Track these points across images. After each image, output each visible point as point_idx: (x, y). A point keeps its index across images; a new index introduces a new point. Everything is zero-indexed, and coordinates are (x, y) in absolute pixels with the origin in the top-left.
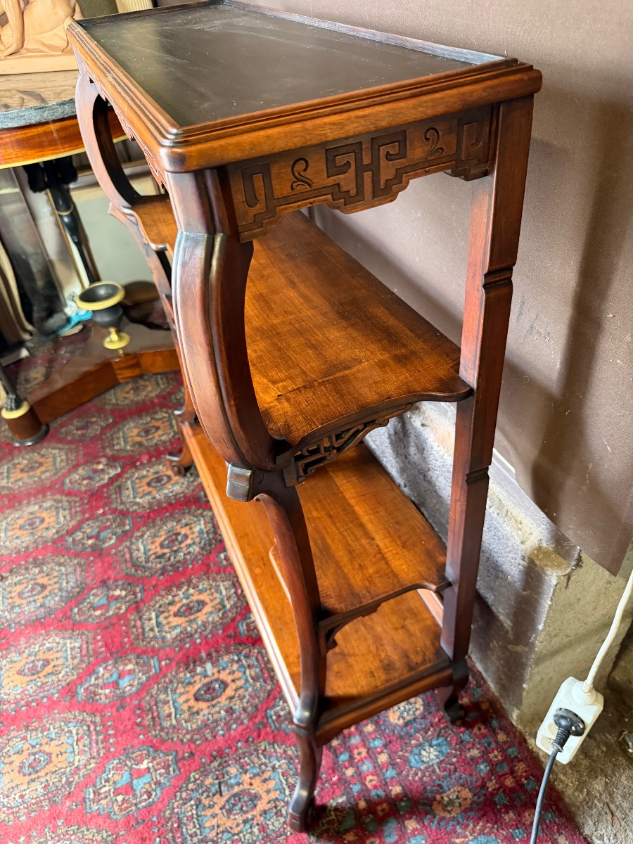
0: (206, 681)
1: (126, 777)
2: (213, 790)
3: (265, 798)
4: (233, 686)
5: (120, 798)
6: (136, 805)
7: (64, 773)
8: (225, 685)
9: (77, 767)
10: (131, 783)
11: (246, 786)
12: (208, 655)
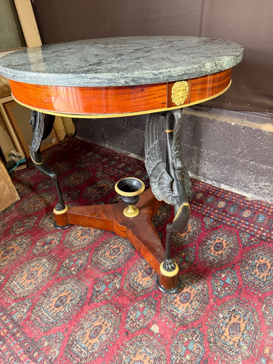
0: (214, 245)
1: (221, 282)
2: (251, 269)
3: (267, 262)
4: (224, 242)
5: (227, 288)
6: (234, 287)
7: (200, 294)
8: (220, 243)
9: (202, 289)
10: (225, 283)
11: (259, 263)
12: (206, 238)
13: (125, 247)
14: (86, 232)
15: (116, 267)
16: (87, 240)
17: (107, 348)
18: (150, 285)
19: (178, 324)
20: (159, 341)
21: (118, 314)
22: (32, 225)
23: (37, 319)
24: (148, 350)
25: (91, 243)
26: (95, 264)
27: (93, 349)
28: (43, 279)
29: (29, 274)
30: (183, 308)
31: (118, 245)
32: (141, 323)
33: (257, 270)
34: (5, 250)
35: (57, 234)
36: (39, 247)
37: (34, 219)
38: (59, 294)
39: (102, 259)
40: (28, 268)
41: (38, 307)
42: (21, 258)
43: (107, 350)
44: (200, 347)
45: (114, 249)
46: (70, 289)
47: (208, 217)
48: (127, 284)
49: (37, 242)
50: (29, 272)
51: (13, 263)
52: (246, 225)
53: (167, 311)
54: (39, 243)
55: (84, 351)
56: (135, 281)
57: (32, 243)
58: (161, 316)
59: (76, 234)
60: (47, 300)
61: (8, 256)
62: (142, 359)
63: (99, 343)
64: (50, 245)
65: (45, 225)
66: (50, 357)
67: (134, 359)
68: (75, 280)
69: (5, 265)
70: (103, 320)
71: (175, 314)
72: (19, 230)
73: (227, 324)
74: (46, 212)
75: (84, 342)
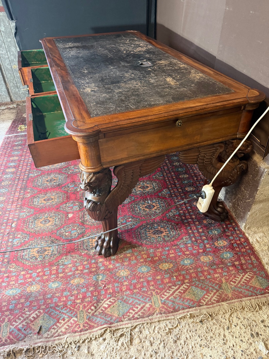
0: (148, 204)
2: (150, 228)
6: (127, 228)
8: (154, 206)
10: (126, 223)
11: (159, 229)
12: (150, 199)
19: (81, 221)
20: (65, 220)
21: (64, 200)
23: (36, 181)
24: (57, 220)
27: (40, 204)
32: (68, 209)
33: (152, 231)
38: (53, 177)
41: (41, 177)
43: (44, 208)
44: (77, 235)
46: (59, 178)
47: (170, 190)
55: (37, 202)
58: (79, 213)
60: (47, 176)
63: (45, 204)
68: (66, 176)
70: (56, 198)
75: (41, 200)
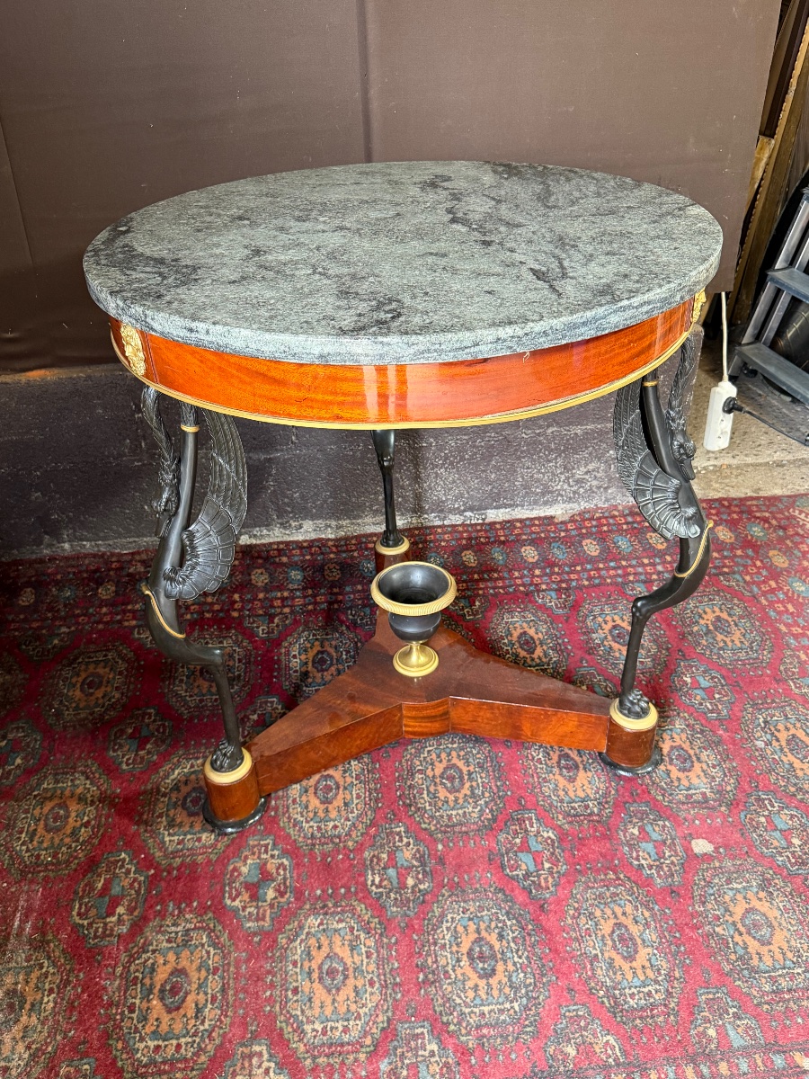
0: (609, 638)
1: (697, 691)
2: (711, 641)
3: (717, 614)
4: (619, 622)
5: (717, 696)
6: (722, 686)
7: (692, 736)
8: (615, 627)
9: (687, 726)
10: (704, 689)
11: (709, 622)
12: (584, 633)
13: (462, 753)
14: (329, 789)
15: (496, 804)
16: (355, 801)
17: (678, 946)
18: (602, 786)
19: (723, 809)
20: (733, 858)
21: (619, 879)
22: (142, 878)
23: (484, 1036)
24: (735, 886)
25: (377, 800)
26: (445, 832)
27: (659, 970)
28: (375, 956)
29: (321, 979)
30: (698, 776)
31: (441, 761)
32: (673, 858)
33: (720, 637)
34: (156, 991)
35: (254, 846)
36: (248, 910)
37: (124, 860)
38: (457, 952)
39: (449, 813)
40: (298, 970)
41: (451, 1014)
42: (238, 967)
43: (682, 948)
44: (792, 812)
45: (443, 773)
46: (465, 922)
47: (539, 591)
48: (560, 817)
49: (221, 902)
50: (315, 975)
51: (235, 995)
52: (614, 568)
53: (683, 803)
54: (234, 900)
55: (650, 988)
56: (567, 799)
57: (210, 915)
58: (685, 819)
59: (307, 807)
60: (449, 984)
61: (189, 998)
62: (747, 906)
63: (655, 951)
64: (273, 880)
65: (182, 850)
66: (611, 1060)
67: (737, 918)
68: (450, 896)
69: (219, 1020)
70: (609, 912)
71: (700, 798)
72: (114, 919)
73: (782, 750)
74: (131, 819)
75: (629, 976)
